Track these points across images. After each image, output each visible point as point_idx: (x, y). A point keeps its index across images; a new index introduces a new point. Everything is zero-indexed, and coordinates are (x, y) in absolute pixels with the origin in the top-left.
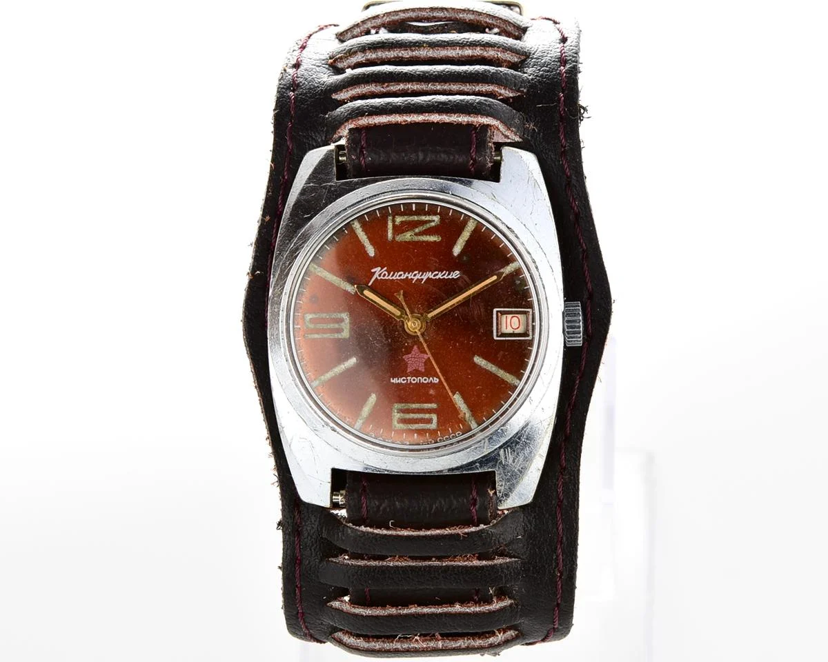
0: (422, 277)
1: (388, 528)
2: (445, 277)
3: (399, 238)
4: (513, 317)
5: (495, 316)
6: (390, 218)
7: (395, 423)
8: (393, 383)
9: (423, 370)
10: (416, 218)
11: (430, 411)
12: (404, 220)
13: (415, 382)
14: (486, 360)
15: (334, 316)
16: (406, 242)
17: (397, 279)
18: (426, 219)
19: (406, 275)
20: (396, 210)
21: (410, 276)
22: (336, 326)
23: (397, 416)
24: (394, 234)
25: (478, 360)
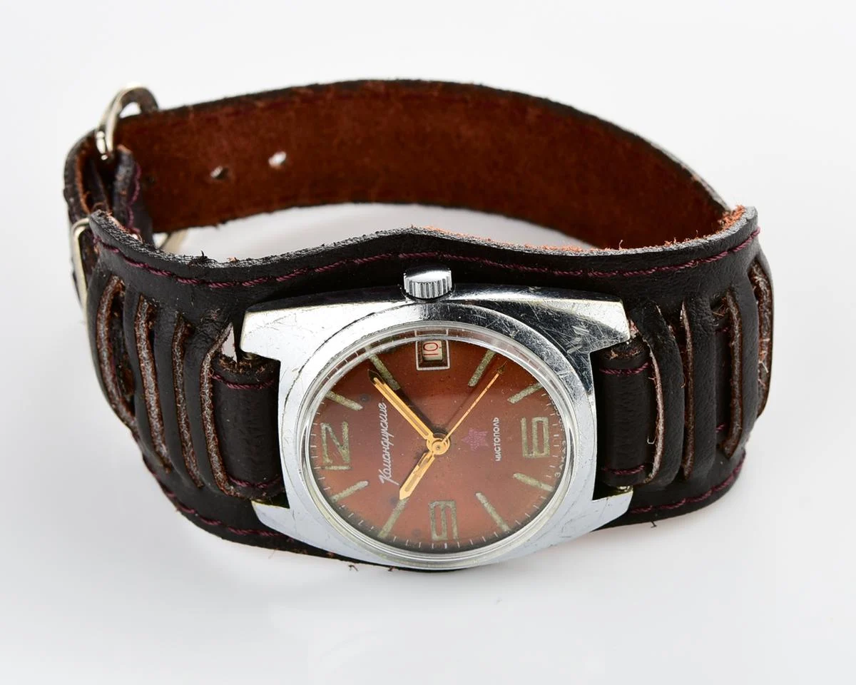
0: (387, 437)
1: (656, 444)
2: (385, 416)
3: (348, 460)
4: (425, 349)
5: (425, 369)
6: (326, 468)
7: (543, 455)
8: (501, 459)
9: (486, 432)
10: (324, 444)
11: (529, 424)
12: (327, 455)
13: (499, 439)
14: (472, 375)
15: (432, 515)
16: (351, 454)
17: (391, 459)
18: (325, 435)
19: (385, 451)
21: (386, 448)
22: (443, 512)
23: (535, 454)
24: (343, 465)
25: (473, 383)
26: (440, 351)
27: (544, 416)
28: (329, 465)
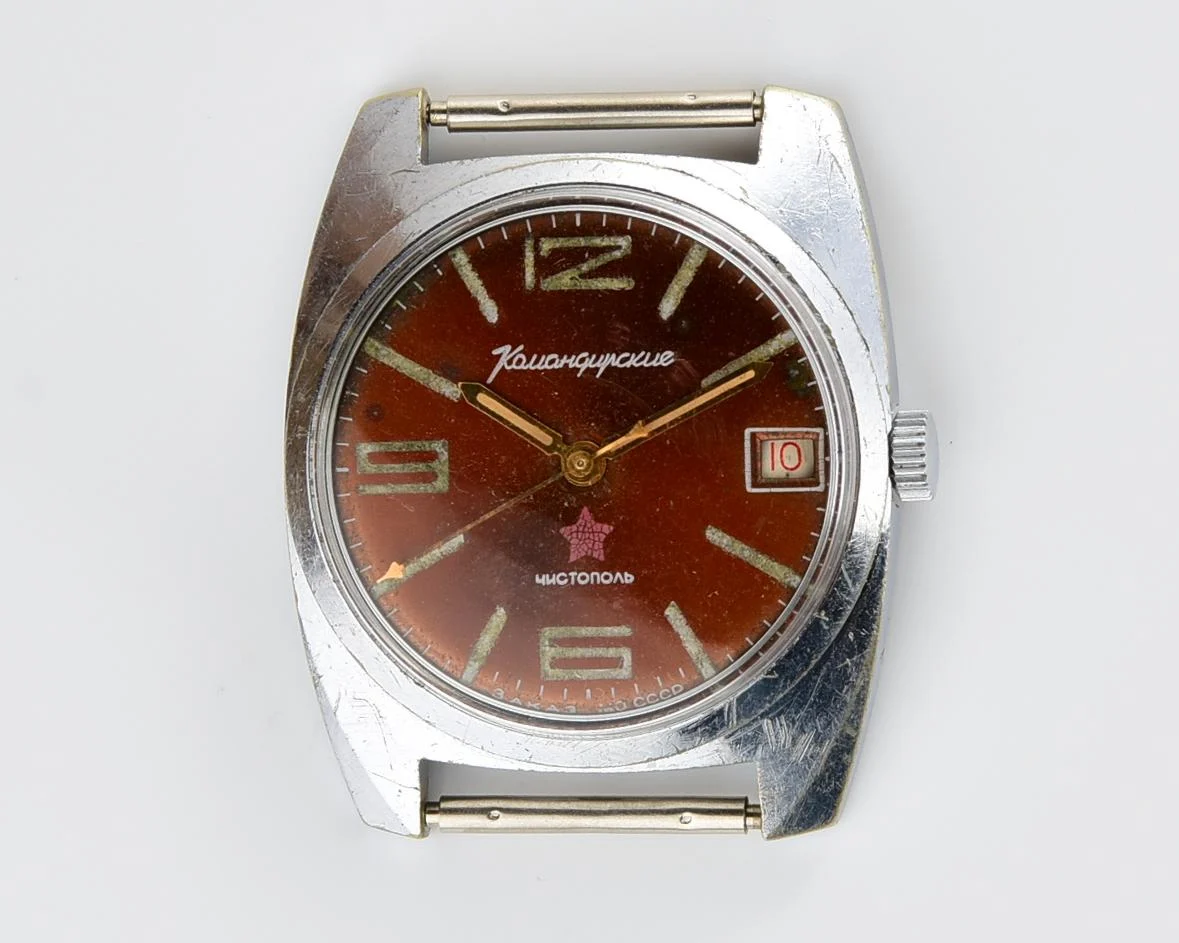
0: (598, 364)
2: (644, 363)
3: (550, 284)
4: (785, 445)
5: (747, 444)
6: (529, 243)
7: (546, 666)
8: (541, 585)
9: (602, 558)
10: (582, 242)
11: (616, 642)
12: (558, 245)
13: (586, 582)
14: (730, 535)
15: (417, 446)
16: (561, 291)
17: (545, 370)
18: (604, 244)
19: (565, 360)
20: (543, 228)
21: (572, 362)
22: (421, 467)
23: (549, 652)
24: (537, 276)
25: (714, 535)
26: (779, 472)
27: (634, 670)
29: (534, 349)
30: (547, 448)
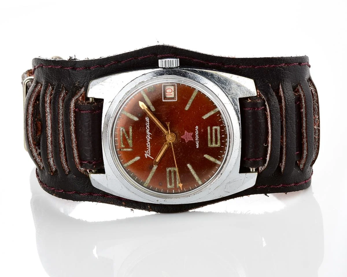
0: (149, 134)
1: (268, 146)
2: (148, 124)
3: (131, 145)
4: (166, 92)
5: (166, 101)
7: (217, 146)
8: (199, 147)
9: (192, 133)
10: (121, 138)
11: (211, 130)
12: (122, 143)
13: (198, 137)
14: (187, 104)
15: (168, 175)
16: (133, 143)
17: (150, 146)
18: (122, 133)
19: (148, 142)
21: (148, 140)
22: (172, 174)
23: (214, 145)
24: (129, 148)
25: (187, 108)
26: (173, 93)
27: (218, 126)
28: (123, 148)
29: (145, 148)
30: (168, 146)
